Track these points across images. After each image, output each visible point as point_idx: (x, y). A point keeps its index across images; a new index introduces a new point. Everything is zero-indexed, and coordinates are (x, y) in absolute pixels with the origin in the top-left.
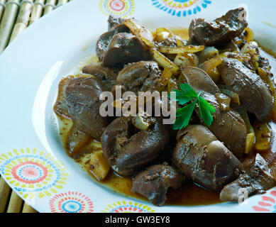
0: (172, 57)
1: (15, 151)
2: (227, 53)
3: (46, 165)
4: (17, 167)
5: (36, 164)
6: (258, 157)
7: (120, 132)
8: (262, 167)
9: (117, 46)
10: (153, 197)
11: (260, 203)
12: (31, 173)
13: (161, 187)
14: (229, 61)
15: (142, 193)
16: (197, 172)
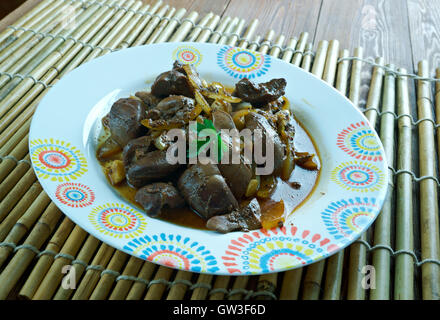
0: (210, 101)
1: (52, 140)
2: (258, 110)
3: (72, 158)
4: (46, 152)
5: (64, 155)
6: (254, 202)
7: (141, 147)
8: (253, 210)
9: (166, 79)
10: (149, 208)
11: (240, 239)
12: (56, 160)
13: (158, 201)
14: (256, 115)
15: (141, 202)
16: (194, 197)
